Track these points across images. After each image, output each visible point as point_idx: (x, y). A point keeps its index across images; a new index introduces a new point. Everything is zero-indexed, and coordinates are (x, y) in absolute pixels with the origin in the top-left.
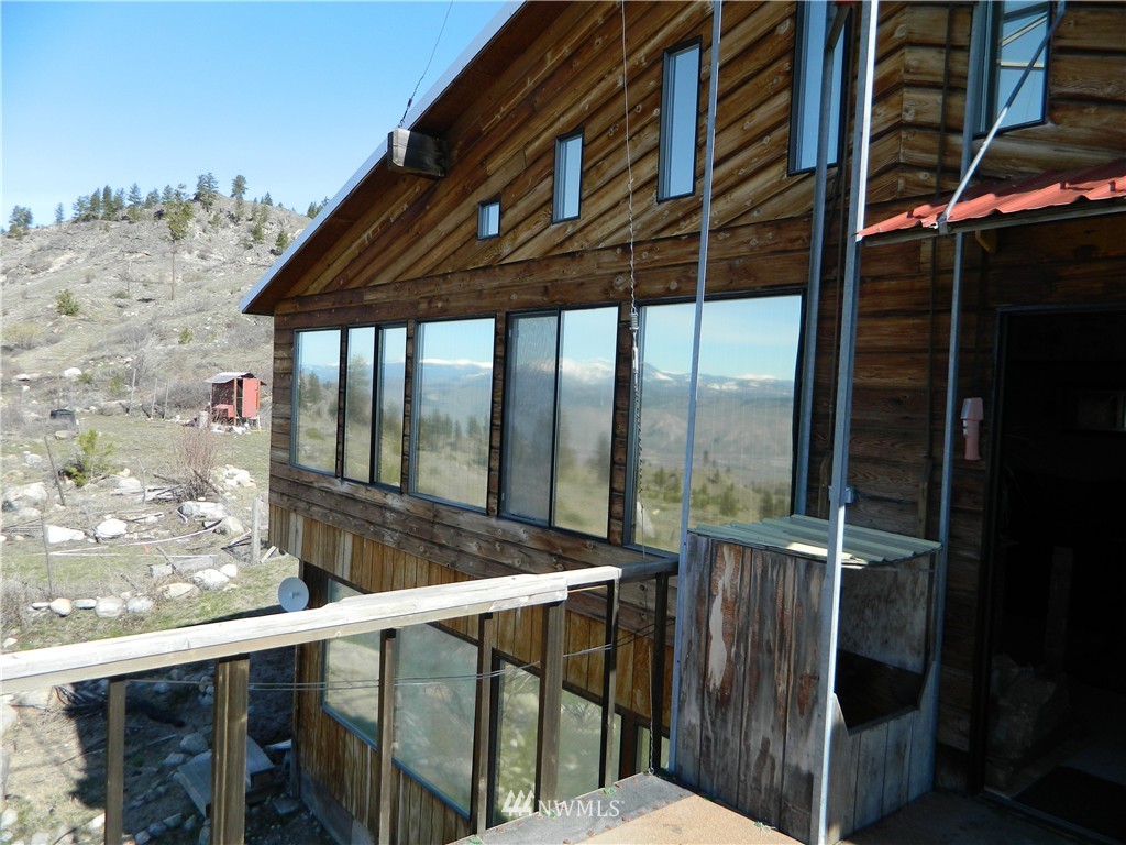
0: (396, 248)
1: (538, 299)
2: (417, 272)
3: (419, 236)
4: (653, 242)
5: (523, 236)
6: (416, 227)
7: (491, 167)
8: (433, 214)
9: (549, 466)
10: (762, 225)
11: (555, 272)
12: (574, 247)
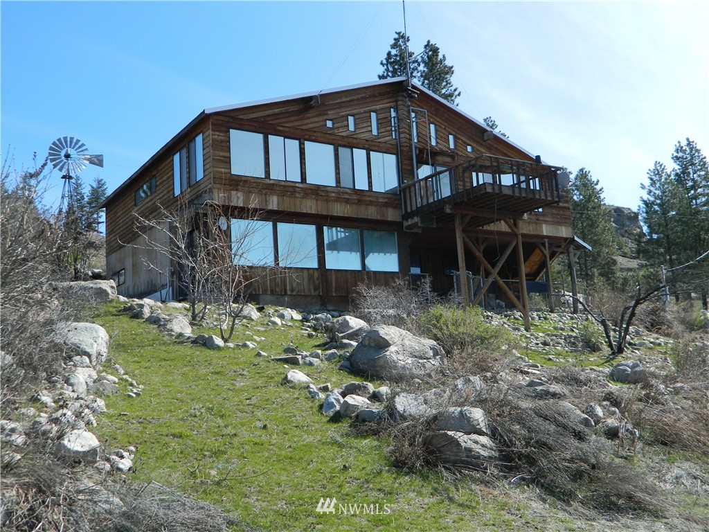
0: (292, 118)
1: (347, 144)
2: (304, 127)
3: (302, 119)
4: (372, 141)
5: (340, 131)
6: (301, 116)
7: (329, 112)
8: (308, 115)
9: (351, 172)
10: (390, 144)
11: (351, 140)
12: (355, 136)
